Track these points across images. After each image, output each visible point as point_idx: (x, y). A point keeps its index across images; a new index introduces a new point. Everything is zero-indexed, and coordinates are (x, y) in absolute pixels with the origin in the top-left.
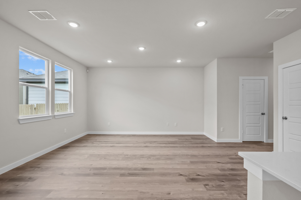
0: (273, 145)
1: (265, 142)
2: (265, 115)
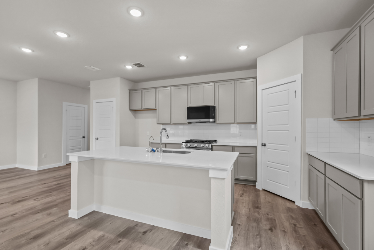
2: (85, 138)
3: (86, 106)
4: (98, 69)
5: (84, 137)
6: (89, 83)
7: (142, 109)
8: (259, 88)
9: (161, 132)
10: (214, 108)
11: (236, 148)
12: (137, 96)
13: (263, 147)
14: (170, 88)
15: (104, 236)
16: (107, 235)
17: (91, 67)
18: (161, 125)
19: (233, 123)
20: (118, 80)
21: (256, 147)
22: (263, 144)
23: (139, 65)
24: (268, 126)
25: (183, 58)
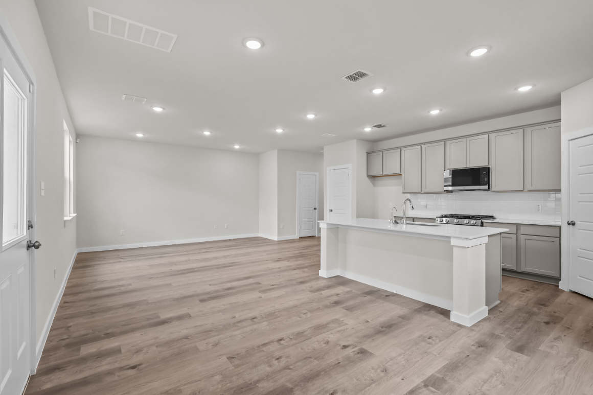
3: (317, 174)
4: (335, 135)
5: (315, 209)
7: (383, 175)
8: (565, 137)
9: (405, 203)
11: (522, 227)
12: (377, 159)
13: (571, 226)
15: (351, 291)
16: (354, 291)
18: (406, 194)
19: (521, 191)
20: (354, 143)
21: (560, 227)
22: (569, 222)
23: (379, 126)
24: (579, 195)
25: (435, 112)
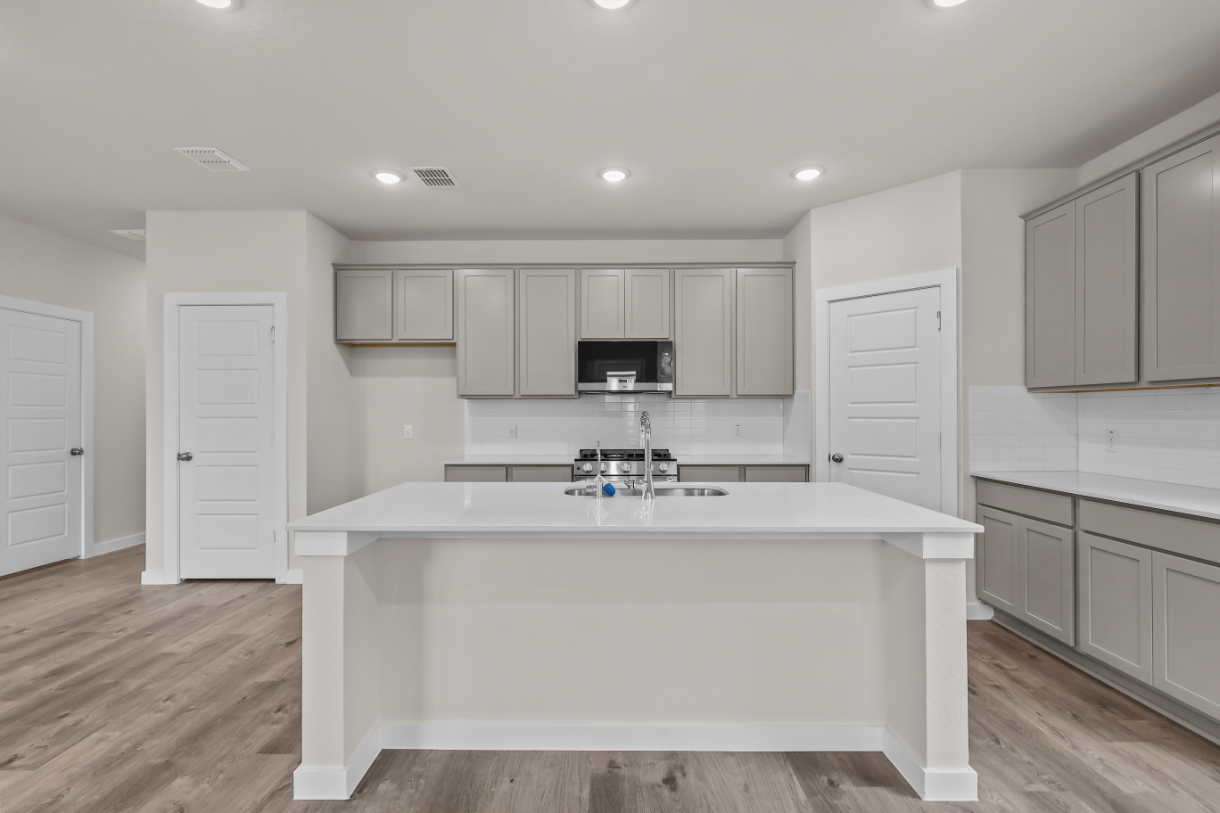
0: (143, 554)
1: (83, 556)
2: (83, 457)
3: (87, 317)
4: (240, 168)
5: (77, 452)
6: (138, 220)
7: (395, 341)
8: (820, 295)
10: (668, 345)
11: (749, 472)
13: (835, 463)
14: (512, 271)
17: (218, 154)
18: (466, 401)
19: (726, 397)
21: (806, 466)
22: (835, 457)
23: (435, 177)
24: (850, 405)
25: (614, 177)
